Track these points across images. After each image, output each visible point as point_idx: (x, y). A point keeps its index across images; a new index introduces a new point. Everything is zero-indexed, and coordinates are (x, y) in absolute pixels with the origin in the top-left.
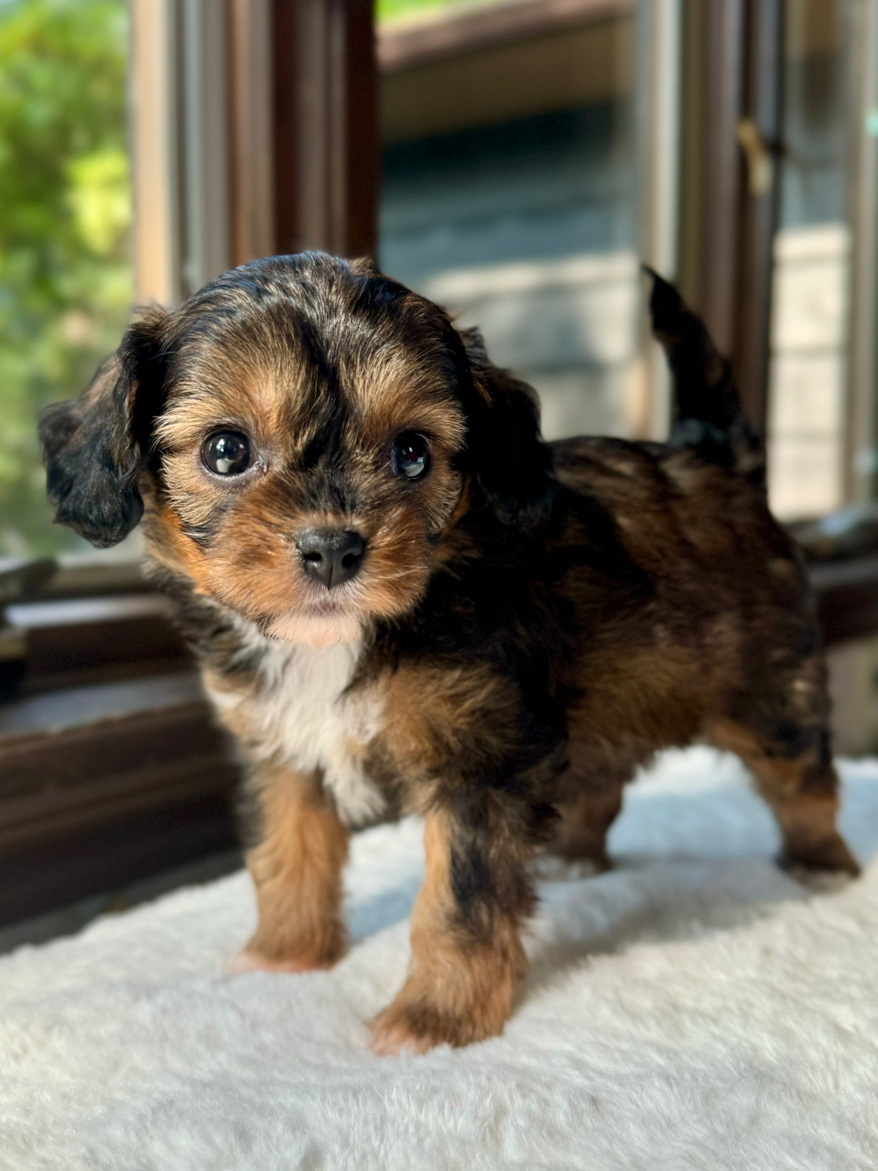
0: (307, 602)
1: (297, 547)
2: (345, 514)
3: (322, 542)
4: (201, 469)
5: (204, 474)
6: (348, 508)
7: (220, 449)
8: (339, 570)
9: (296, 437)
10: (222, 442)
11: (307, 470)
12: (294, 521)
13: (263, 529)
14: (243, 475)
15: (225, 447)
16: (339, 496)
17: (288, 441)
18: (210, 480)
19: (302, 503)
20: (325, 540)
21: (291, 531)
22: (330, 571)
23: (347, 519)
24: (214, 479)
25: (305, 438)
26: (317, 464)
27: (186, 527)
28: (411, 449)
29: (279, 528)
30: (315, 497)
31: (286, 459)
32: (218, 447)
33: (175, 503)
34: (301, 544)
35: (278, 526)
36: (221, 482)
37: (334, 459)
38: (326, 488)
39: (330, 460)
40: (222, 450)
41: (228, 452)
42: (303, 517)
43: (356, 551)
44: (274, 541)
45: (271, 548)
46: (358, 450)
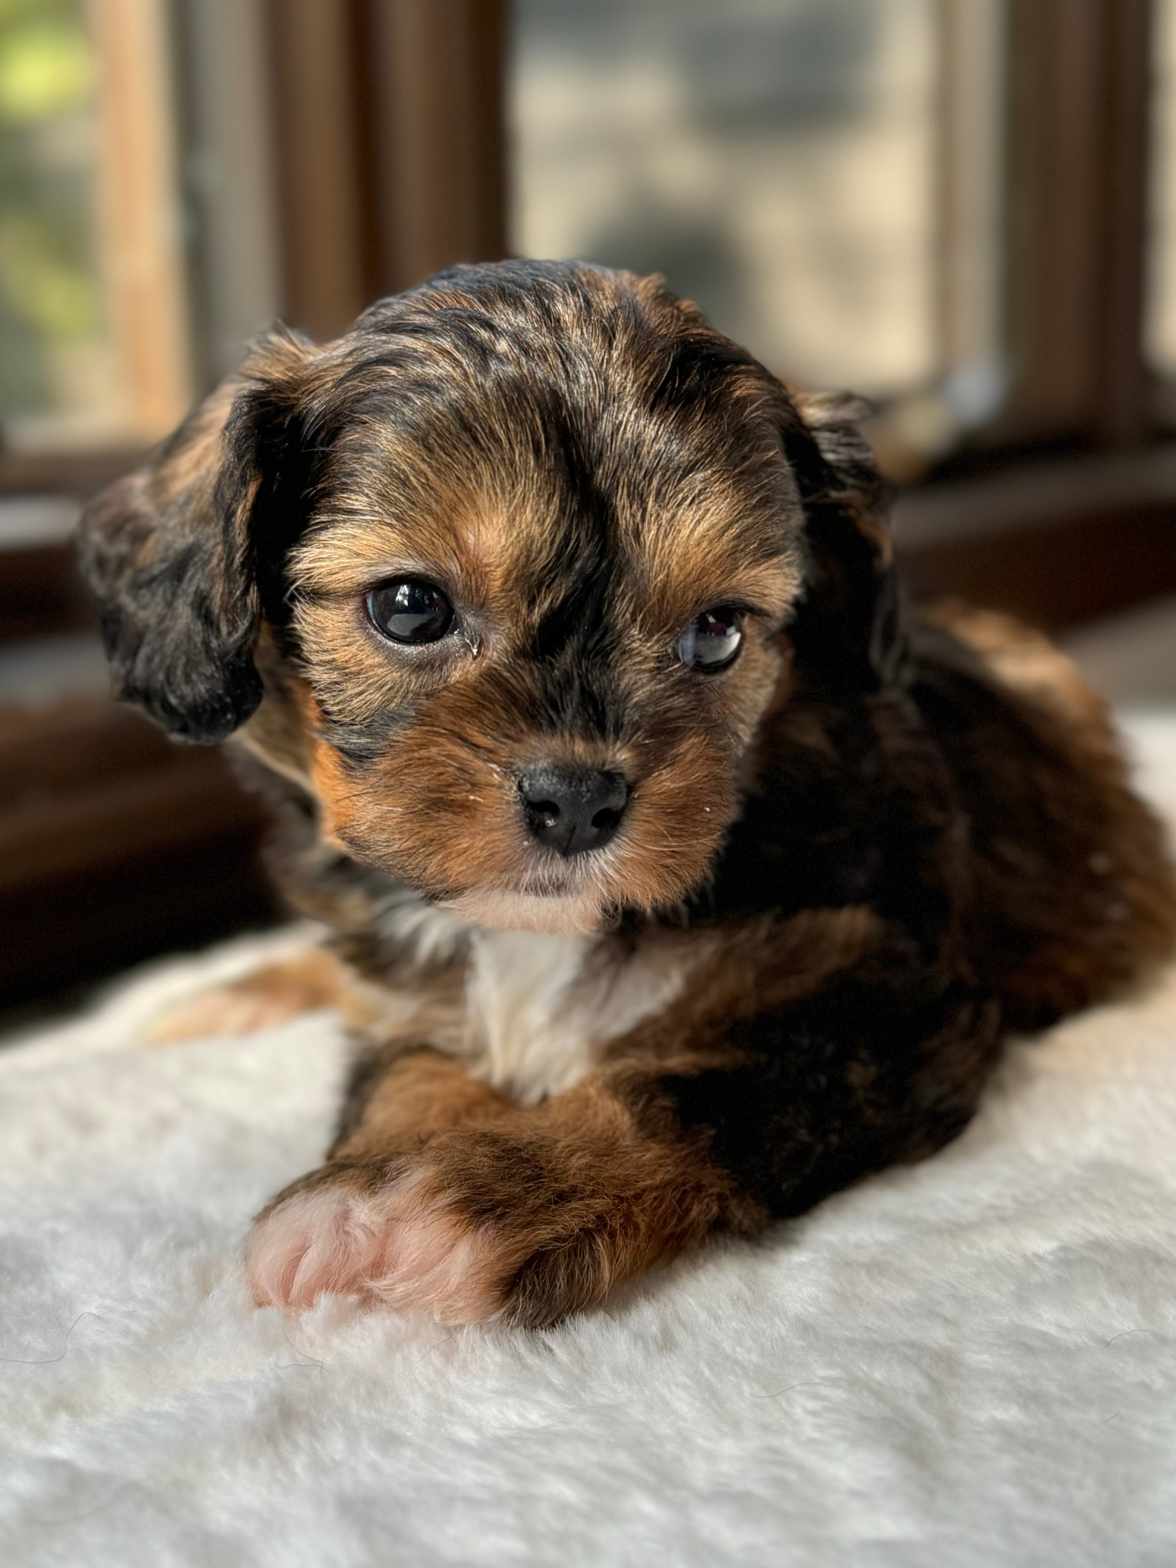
0: (527, 877)
1: (520, 788)
2: (604, 739)
3: (563, 789)
4: (366, 628)
5: (370, 637)
6: (609, 730)
8: (585, 832)
9: (532, 603)
10: (405, 589)
11: (544, 659)
12: (516, 745)
13: (463, 753)
14: (435, 647)
15: (411, 597)
16: (596, 709)
17: (518, 611)
18: (379, 648)
19: (533, 717)
20: (570, 785)
21: (512, 760)
22: (572, 831)
23: (607, 749)
24: (384, 647)
25: (546, 605)
26: (563, 648)
27: (330, 725)
29: (491, 755)
30: (554, 706)
31: (510, 639)
34: (526, 784)
35: (490, 751)
36: (397, 652)
37: (591, 644)
38: (575, 694)
39: (585, 644)
40: (406, 603)
41: (415, 606)
42: (533, 741)
43: (616, 801)
44: (481, 778)
45: (475, 786)
46: (635, 632)
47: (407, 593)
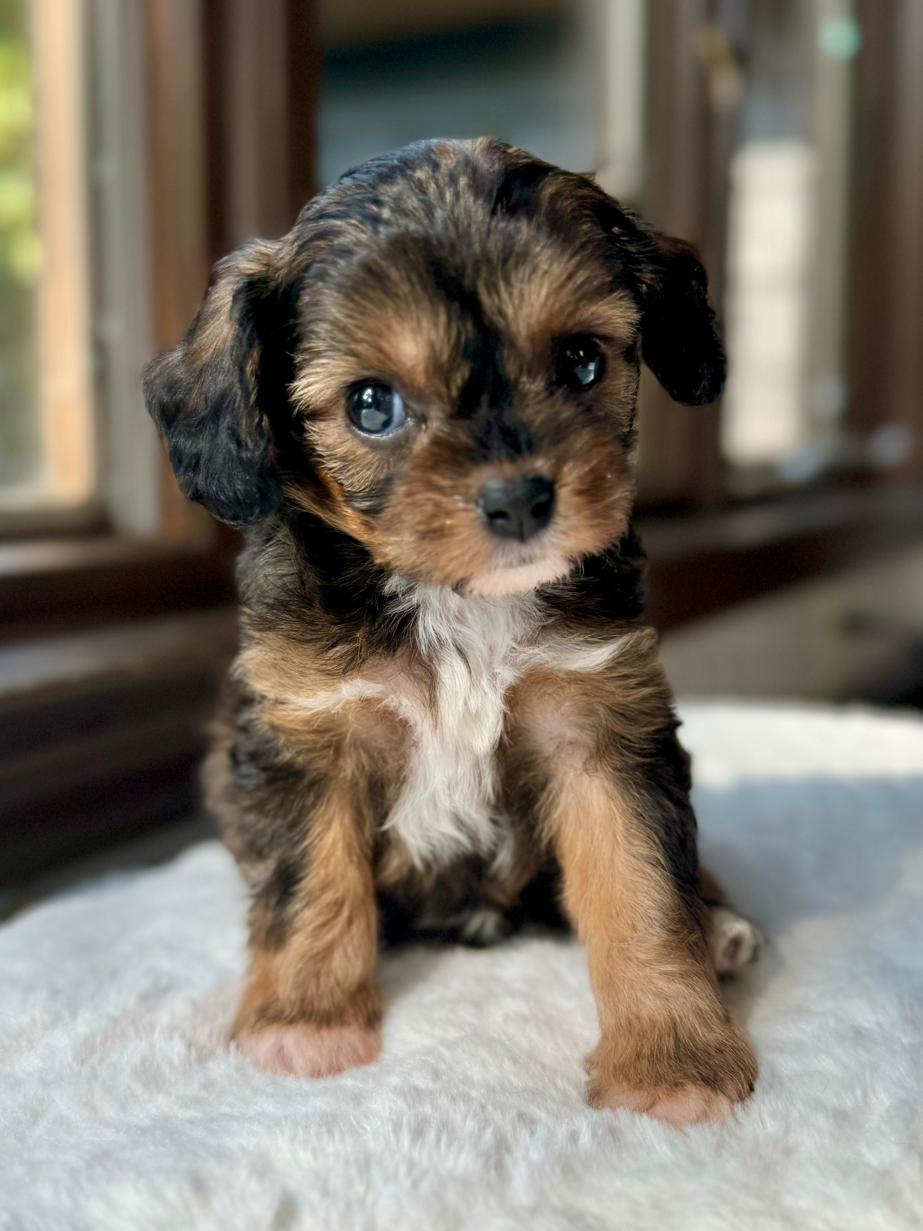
0: (501, 560)
2: (523, 456)
5: (357, 436)
6: (524, 446)
7: (367, 399)
8: (529, 523)
9: (448, 383)
10: (369, 391)
13: (436, 496)
15: (374, 397)
16: (512, 438)
18: (362, 441)
19: (472, 457)
21: (467, 490)
22: (521, 525)
24: (365, 439)
27: (350, 497)
28: (581, 353)
30: (485, 446)
32: (365, 397)
33: (332, 471)
35: (451, 488)
36: (377, 441)
38: (495, 432)
40: (370, 400)
43: (543, 498)
44: (450, 507)
45: (449, 514)
46: (524, 379)
47: (371, 394)
